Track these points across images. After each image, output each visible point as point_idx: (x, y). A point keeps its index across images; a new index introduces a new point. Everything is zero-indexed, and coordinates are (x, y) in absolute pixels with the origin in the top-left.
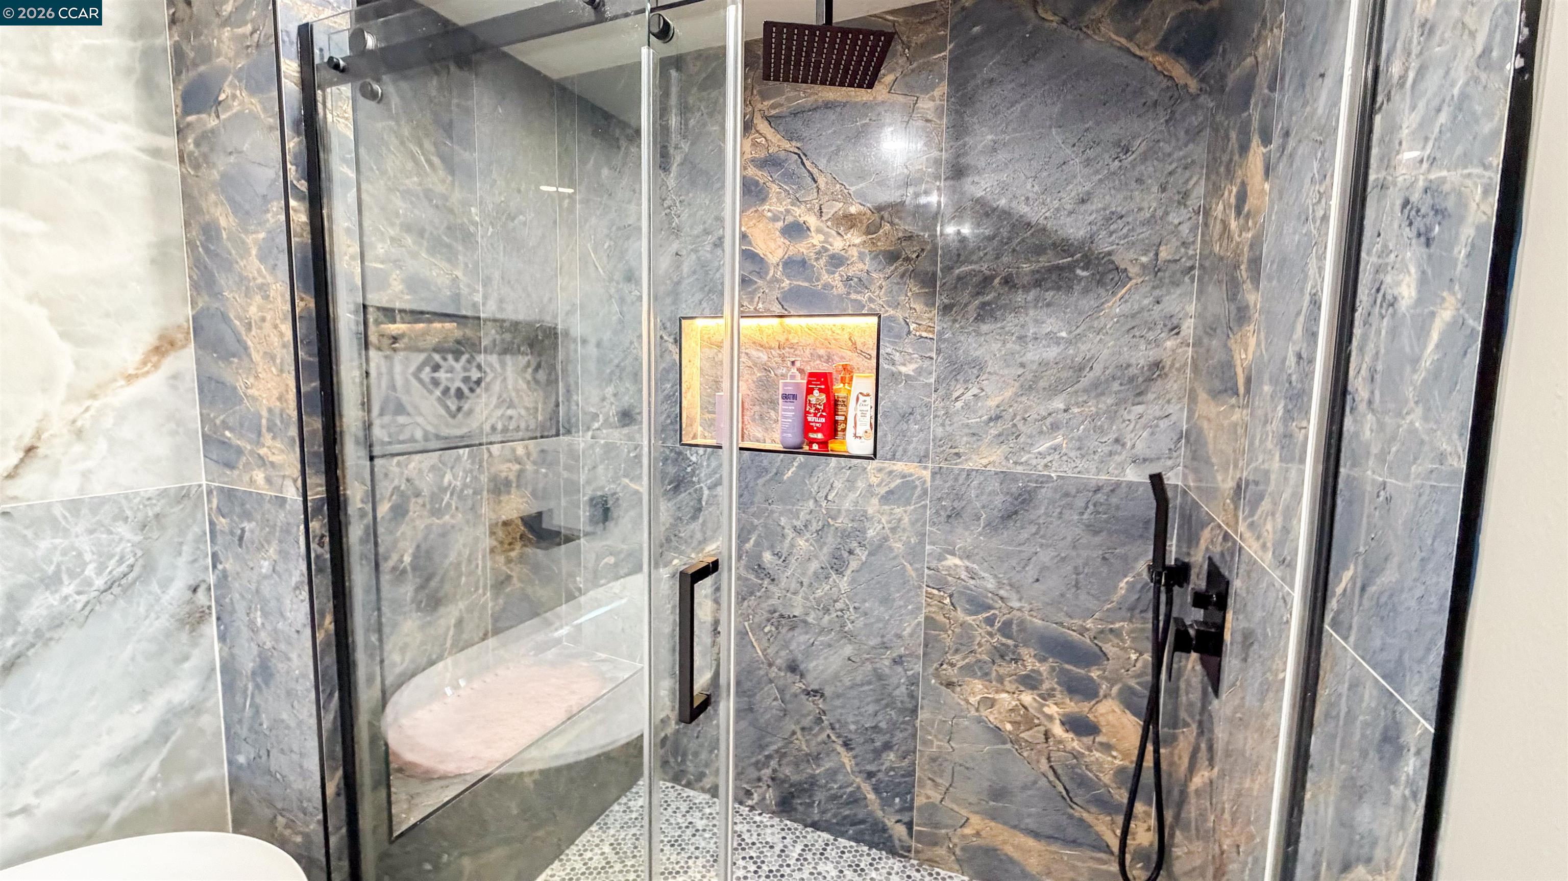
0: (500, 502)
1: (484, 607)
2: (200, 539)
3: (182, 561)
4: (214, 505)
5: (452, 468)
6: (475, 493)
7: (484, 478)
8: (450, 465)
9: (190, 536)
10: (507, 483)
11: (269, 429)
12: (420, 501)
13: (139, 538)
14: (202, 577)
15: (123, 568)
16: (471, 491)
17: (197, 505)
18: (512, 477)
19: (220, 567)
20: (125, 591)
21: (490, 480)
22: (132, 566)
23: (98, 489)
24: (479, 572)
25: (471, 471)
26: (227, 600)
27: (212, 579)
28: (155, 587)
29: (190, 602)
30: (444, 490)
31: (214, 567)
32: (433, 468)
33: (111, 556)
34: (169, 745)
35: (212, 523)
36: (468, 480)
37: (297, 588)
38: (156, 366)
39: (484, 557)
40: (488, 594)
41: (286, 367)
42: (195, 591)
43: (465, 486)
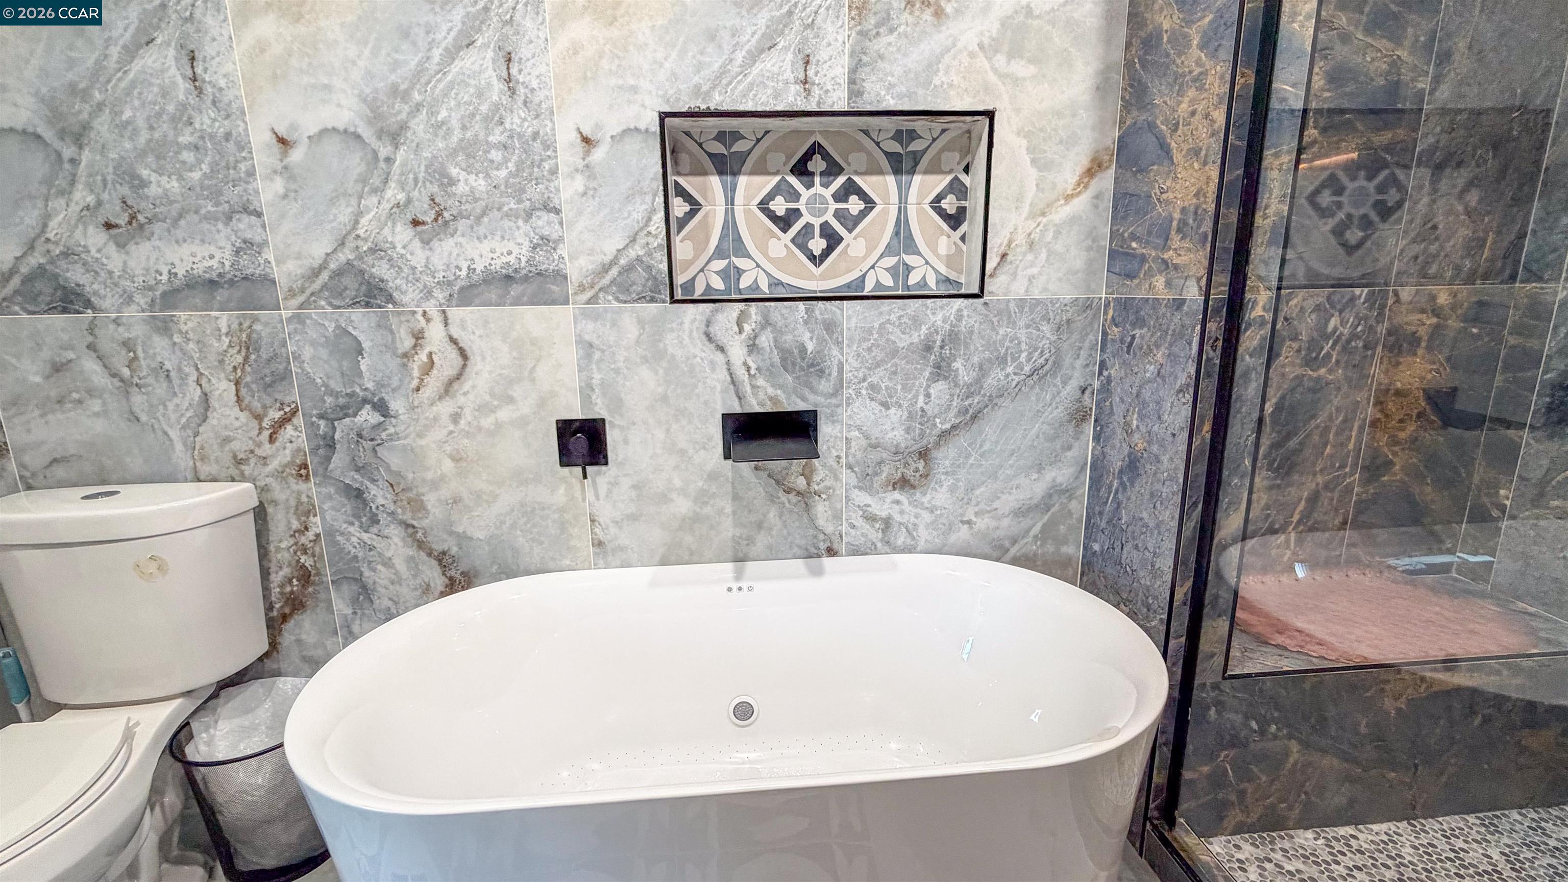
0: (1398, 364)
1: (1349, 490)
2: (1093, 348)
3: (1079, 363)
4: (1110, 317)
5: (1341, 312)
6: (1366, 347)
7: (1382, 329)
8: (1338, 307)
9: (1087, 344)
10: (1414, 340)
11: (1179, 230)
12: (1295, 345)
13: (1054, 338)
14: (1090, 381)
15: (1042, 361)
16: (1361, 344)
17: (1096, 316)
18: (1423, 332)
19: (1105, 373)
20: (1040, 379)
21: (1389, 333)
22: (1047, 360)
23: (1036, 294)
24: (1351, 446)
25: (1366, 318)
26: (1107, 404)
27: (1096, 384)
28: (1058, 381)
29: (1079, 401)
30: (1327, 337)
31: (1100, 374)
32: (1318, 308)
33: (1036, 349)
34: (1049, 513)
35: (1105, 334)
36: (1359, 329)
37: (1180, 391)
38: (1086, 187)
39: (1361, 428)
40: (1357, 476)
41: (1211, 159)
42: (1083, 392)
43: (1354, 336)
